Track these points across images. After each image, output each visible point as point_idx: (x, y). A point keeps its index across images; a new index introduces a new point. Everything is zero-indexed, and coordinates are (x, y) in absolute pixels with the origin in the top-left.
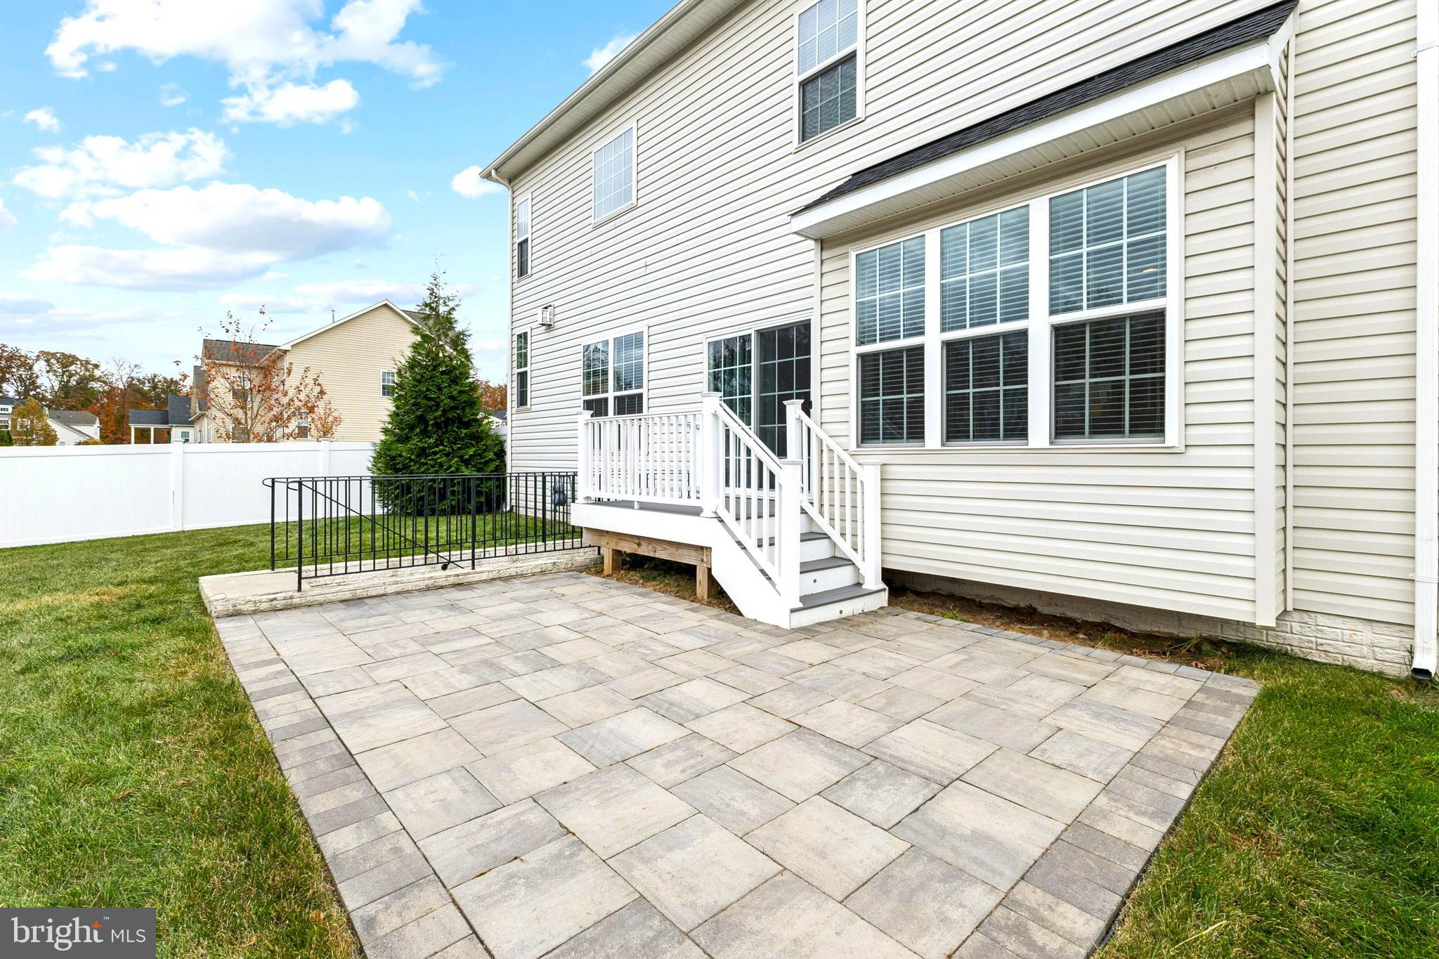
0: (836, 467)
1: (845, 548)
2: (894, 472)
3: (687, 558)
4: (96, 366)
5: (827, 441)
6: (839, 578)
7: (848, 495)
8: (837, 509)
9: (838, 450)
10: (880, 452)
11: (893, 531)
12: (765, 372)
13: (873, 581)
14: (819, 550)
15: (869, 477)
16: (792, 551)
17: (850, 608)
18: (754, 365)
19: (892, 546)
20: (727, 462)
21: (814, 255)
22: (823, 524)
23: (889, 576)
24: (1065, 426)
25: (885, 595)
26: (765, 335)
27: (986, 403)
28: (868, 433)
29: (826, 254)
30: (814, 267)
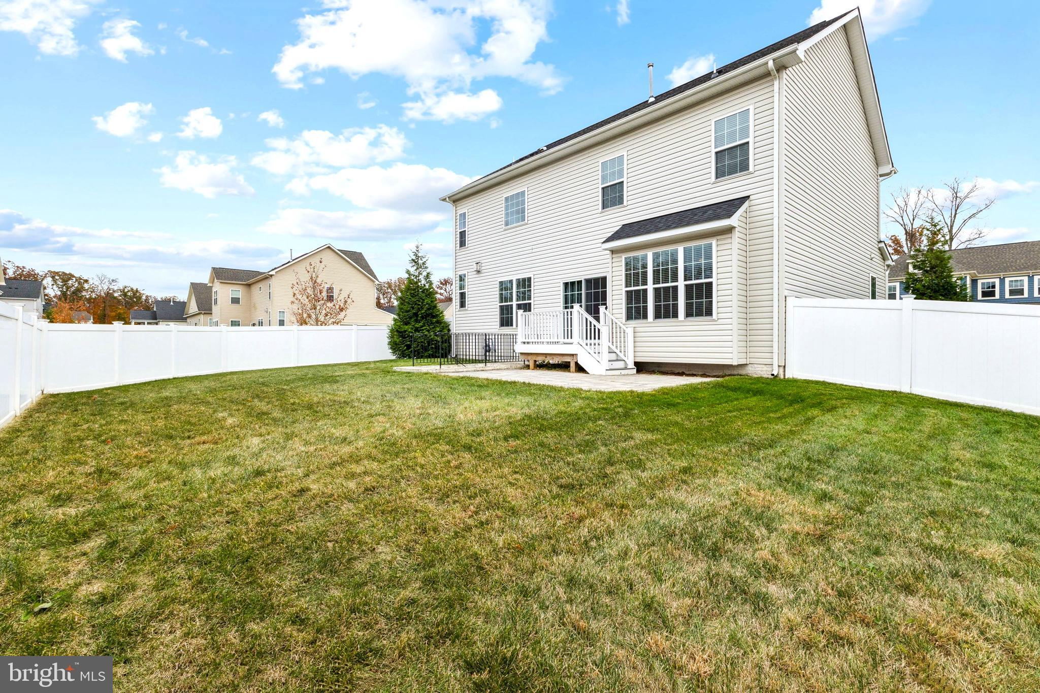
0: (618, 329)
1: (621, 355)
2: (638, 329)
3: (567, 359)
4: (86, 281)
5: (615, 320)
6: (620, 365)
7: (622, 338)
8: (618, 343)
9: (619, 323)
10: (633, 323)
11: (638, 349)
12: (587, 295)
13: (631, 365)
14: (613, 356)
15: (630, 331)
16: (606, 356)
17: (623, 372)
18: (583, 292)
19: (638, 354)
20: (587, 329)
21: (609, 256)
22: (614, 348)
23: (636, 364)
24: (689, 314)
25: (635, 370)
26: (588, 281)
27: (667, 307)
28: (629, 317)
29: (614, 256)
30: (610, 261)
